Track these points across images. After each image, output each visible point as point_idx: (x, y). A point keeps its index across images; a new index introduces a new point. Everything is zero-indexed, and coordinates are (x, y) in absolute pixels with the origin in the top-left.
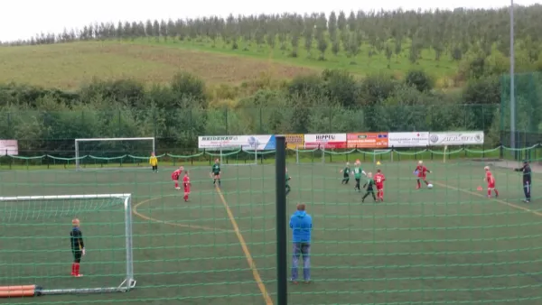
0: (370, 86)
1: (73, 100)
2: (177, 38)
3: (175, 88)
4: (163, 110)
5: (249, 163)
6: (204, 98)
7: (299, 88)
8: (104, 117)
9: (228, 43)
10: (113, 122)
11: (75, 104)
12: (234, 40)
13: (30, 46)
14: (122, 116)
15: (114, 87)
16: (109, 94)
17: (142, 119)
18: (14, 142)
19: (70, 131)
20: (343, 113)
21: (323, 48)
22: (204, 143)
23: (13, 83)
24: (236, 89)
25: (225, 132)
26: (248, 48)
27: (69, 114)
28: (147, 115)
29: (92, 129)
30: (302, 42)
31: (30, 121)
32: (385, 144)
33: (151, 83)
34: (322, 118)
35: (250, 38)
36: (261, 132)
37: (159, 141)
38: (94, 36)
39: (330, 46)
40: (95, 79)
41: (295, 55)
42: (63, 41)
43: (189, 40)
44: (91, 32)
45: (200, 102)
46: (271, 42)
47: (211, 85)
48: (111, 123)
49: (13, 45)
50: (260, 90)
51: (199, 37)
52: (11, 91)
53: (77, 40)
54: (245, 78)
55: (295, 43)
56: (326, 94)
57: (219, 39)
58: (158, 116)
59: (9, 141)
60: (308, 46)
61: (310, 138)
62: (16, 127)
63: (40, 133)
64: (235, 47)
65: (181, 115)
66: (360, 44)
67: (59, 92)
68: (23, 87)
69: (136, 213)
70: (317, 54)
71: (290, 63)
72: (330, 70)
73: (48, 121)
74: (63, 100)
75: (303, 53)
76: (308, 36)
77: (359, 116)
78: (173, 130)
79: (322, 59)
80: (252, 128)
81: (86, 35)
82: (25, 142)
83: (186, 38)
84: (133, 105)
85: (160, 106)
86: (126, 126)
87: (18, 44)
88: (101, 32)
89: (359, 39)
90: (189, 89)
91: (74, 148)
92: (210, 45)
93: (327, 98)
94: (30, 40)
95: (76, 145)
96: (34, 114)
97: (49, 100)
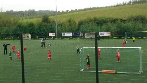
8: (134, 26)
10: (137, 27)
11: (126, 22)
15: (137, 17)
16: (135, 19)
17: (145, 26)
18: (110, 33)
19: (124, 30)
23: (110, 17)
27: (124, 25)
29: (130, 29)
31: (114, 27)
40: (131, 15)
42: (123, 5)
44: (130, 2)
48: (136, 28)
52: (109, 19)
53: (127, 5)
59: (108, 32)
62: (110, 29)
63: (116, 30)
67: (121, 19)
68: (112, 18)
69: (143, 53)
73: (118, 27)
74: (123, 21)
81: (129, 3)
82: (112, 33)
84: (142, 22)
86: (140, 28)
87: (111, 7)
88: (133, 2)
94: (114, 5)
95: (126, 33)
96: (115, 25)
97: (119, 22)
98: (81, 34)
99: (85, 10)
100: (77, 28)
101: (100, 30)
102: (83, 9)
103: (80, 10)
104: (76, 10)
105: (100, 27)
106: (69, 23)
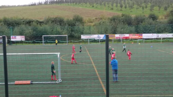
0: (137, 19)
1: (42, 24)
2: (75, 4)
3: (74, 20)
4: (70, 27)
5: (97, 44)
6: (83, 23)
7: (113, 19)
8: (52, 29)
9: (91, 5)
10: (55, 30)
11: (43, 25)
12: (93, 4)
13: (29, 6)
14: (57, 28)
15: (55, 19)
16: (53, 22)
17: (64, 29)
18: (24, 36)
19: (41, 33)
20: (128, 27)
21: (121, 6)
22: (83, 37)
23: (24, 18)
24: (93, 20)
25: (90, 34)
26: (97, 7)
27: (41, 28)
28: (65, 28)
29: (48, 33)
30: (115, 5)
31: (29, 30)
32: (142, 37)
33: (66, 18)
34: (121, 29)
35: (98, 3)
36: (101, 34)
37: (69, 36)
38: (48, 3)
39: (124, 6)
40: (49, 17)
41: (112, 9)
42: (39, 5)
43: (78, 4)
44: (47, 2)
45: (82, 24)
46: (105, 5)
47: (85, 19)
49: (23, 6)
50: (101, 20)
51: (82, 3)
52: (23, 21)
53: (43, 4)
54: (96, 16)
55: (112, 5)
56: (122, 22)
57: (88, 4)
58: (68, 28)
59: (22, 36)
60: (117, 6)
61: (117, 36)
62: (24, 32)
63: (32, 34)
64: (93, 6)
65: (76, 28)
66: (134, 5)
67: (37, 21)
68: (27, 19)
69: (61, 59)
70: (120, 8)
71: (111, 11)
72: (124, 13)
73: (34, 30)
74: (39, 23)
75: (115, 8)
76: (117, 3)
77: (133, 28)
78: (73, 33)
79: (121, 10)
80: (98, 32)
81: (46, 3)
82: (27, 36)
83: (77, 4)
84: (61, 25)
85: (69, 25)
86: (58, 32)
87: (25, 6)
88: (50, 2)
89: (133, 4)
90: (79, 20)
91: (42, 39)
92: (85, 6)
93: (123, 23)
94: (29, 4)
95: (43, 37)
96: (30, 28)
97: (34, 23)
101: (11, 33)
105: (11, 30)
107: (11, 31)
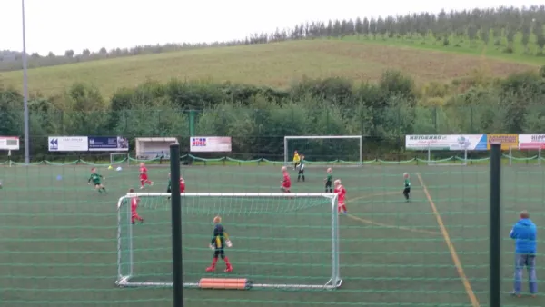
1: (283, 99)
2: (386, 35)
3: (383, 86)
4: (370, 109)
6: (413, 96)
7: (514, 85)
8: (313, 115)
9: (439, 39)
10: (322, 120)
11: (285, 102)
12: (446, 36)
13: (244, 46)
14: (330, 114)
15: (323, 84)
16: (318, 93)
17: (350, 117)
18: (228, 139)
19: (280, 129)
22: (412, 142)
23: (228, 82)
25: (434, 131)
26: (460, 44)
27: (280, 112)
28: (354, 113)
29: (301, 127)
30: (518, 37)
31: (243, 119)
33: (359, 81)
35: (462, 34)
36: (472, 132)
37: (366, 140)
38: (304, 35)
40: (304, 78)
41: (510, 51)
42: (275, 40)
43: (399, 37)
44: (301, 31)
45: (409, 100)
46: (484, 38)
47: (420, 83)
48: (320, 122)
49: (229, 44)
50: (472, 88)
51: (409, 34)
52: (226, 90)
53: (288, 39)
54: (456, 75)
57: (430, 35)
58: (365, 114)
59: (223, 138)
60: (525, 41)
62: (230, 124)
63: (252, 130)
64: (446, 43)
65: (389, 112)
67: (270, 90)
68: (237, 85)
71: (505, 59)
73: (261, 118)
74: (274, 98)
75: (519, 48)
76: (526, 31)
78: (380, 128)
80: (462, 128)
81: (297, 34)
82: (238, 139)
83: (395, 36)
84: (341, 104)
85: (368, 104)
86: (334, 125)
87: (233, 44)
88: (311, 31)
90: (399, 87)
91: (283, 146)
92: (420, 42)
94: (244, 39)
95: (285, 142)
96: (247, 112)
97: (260, 99)
98: (121, 143)
99: (138, 51)
100: (105, 119)
101: (192, 129)
102: (131, 50)
103: (118, 53)
104: (103, 50)
105: (192, 118)
106: (74, 101)
107: (192, 122)
